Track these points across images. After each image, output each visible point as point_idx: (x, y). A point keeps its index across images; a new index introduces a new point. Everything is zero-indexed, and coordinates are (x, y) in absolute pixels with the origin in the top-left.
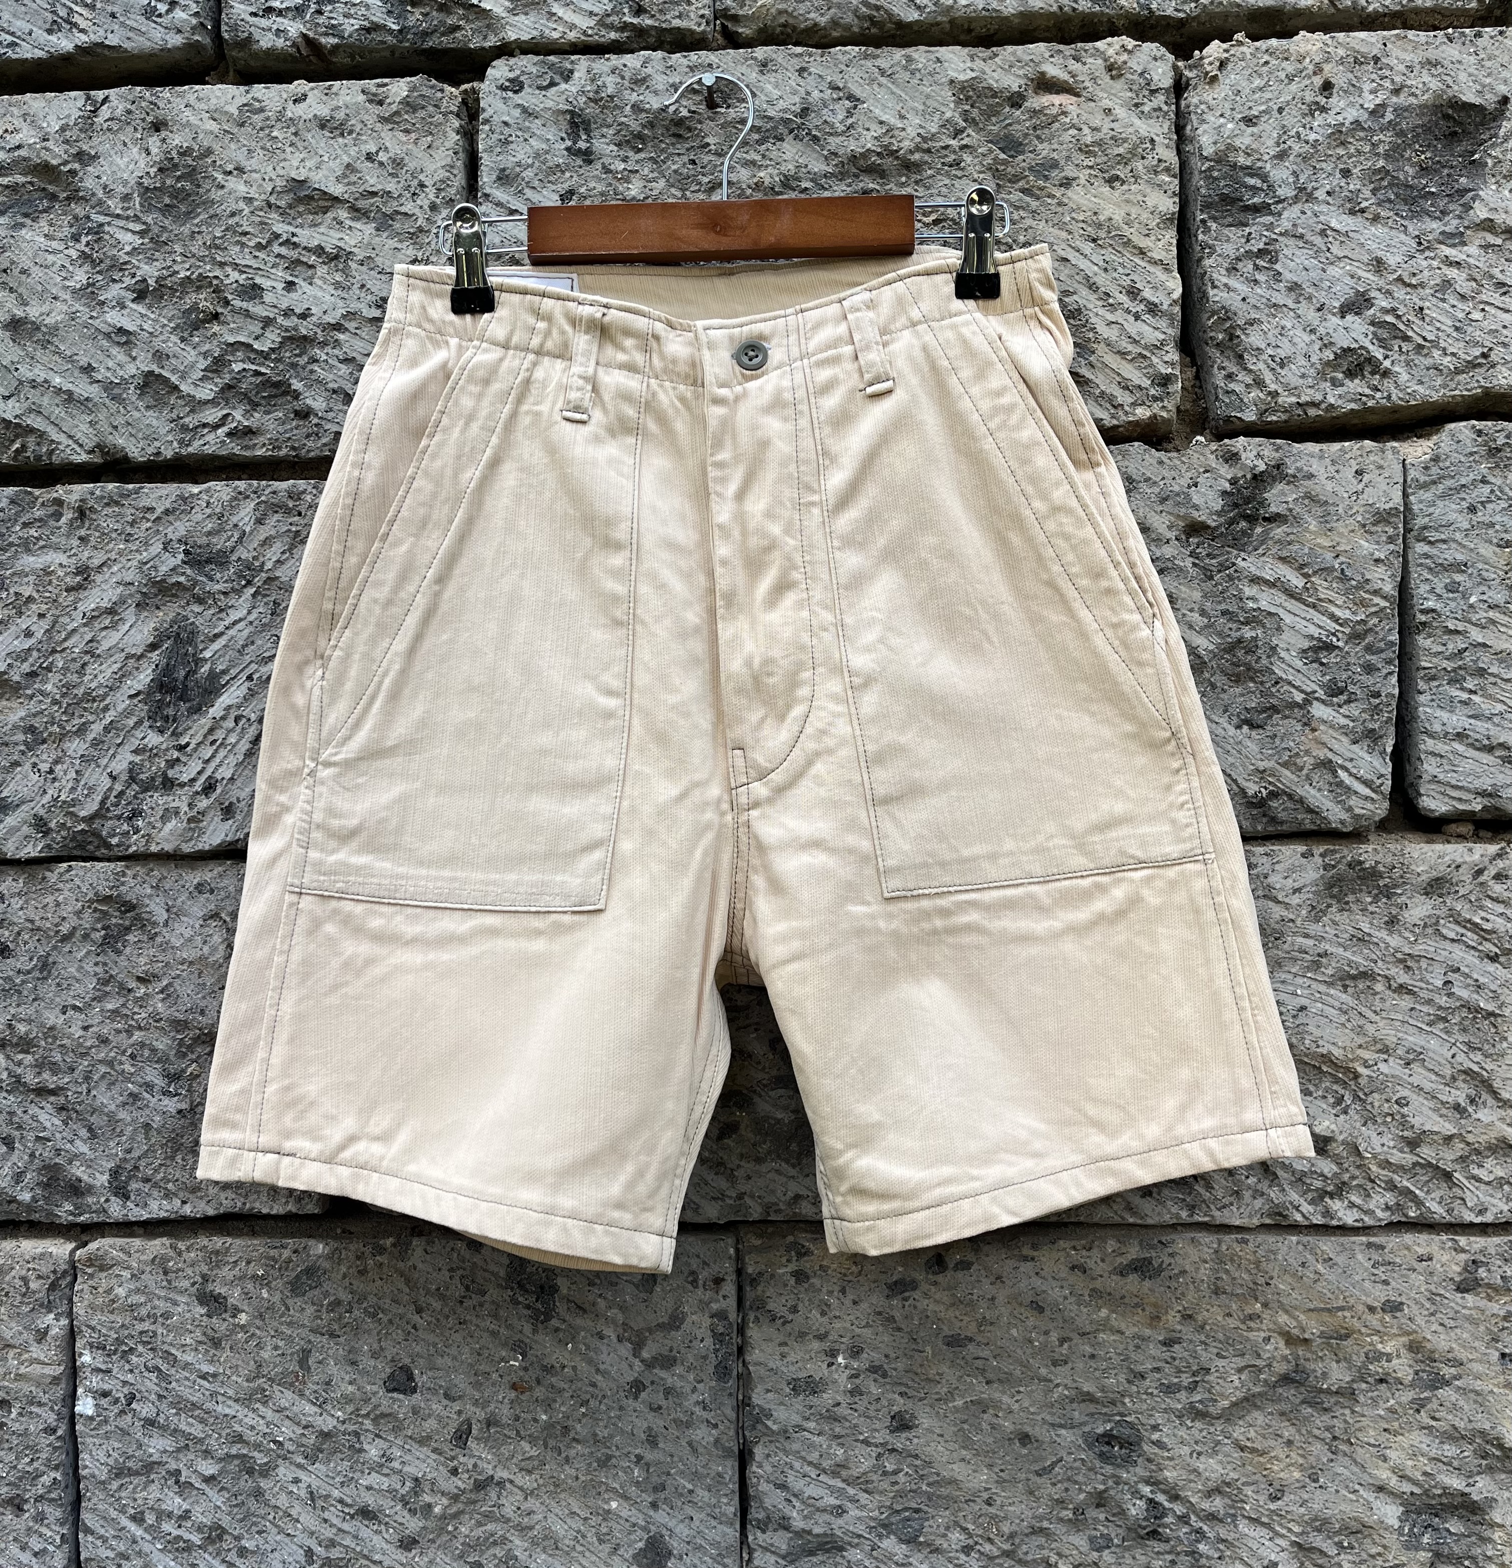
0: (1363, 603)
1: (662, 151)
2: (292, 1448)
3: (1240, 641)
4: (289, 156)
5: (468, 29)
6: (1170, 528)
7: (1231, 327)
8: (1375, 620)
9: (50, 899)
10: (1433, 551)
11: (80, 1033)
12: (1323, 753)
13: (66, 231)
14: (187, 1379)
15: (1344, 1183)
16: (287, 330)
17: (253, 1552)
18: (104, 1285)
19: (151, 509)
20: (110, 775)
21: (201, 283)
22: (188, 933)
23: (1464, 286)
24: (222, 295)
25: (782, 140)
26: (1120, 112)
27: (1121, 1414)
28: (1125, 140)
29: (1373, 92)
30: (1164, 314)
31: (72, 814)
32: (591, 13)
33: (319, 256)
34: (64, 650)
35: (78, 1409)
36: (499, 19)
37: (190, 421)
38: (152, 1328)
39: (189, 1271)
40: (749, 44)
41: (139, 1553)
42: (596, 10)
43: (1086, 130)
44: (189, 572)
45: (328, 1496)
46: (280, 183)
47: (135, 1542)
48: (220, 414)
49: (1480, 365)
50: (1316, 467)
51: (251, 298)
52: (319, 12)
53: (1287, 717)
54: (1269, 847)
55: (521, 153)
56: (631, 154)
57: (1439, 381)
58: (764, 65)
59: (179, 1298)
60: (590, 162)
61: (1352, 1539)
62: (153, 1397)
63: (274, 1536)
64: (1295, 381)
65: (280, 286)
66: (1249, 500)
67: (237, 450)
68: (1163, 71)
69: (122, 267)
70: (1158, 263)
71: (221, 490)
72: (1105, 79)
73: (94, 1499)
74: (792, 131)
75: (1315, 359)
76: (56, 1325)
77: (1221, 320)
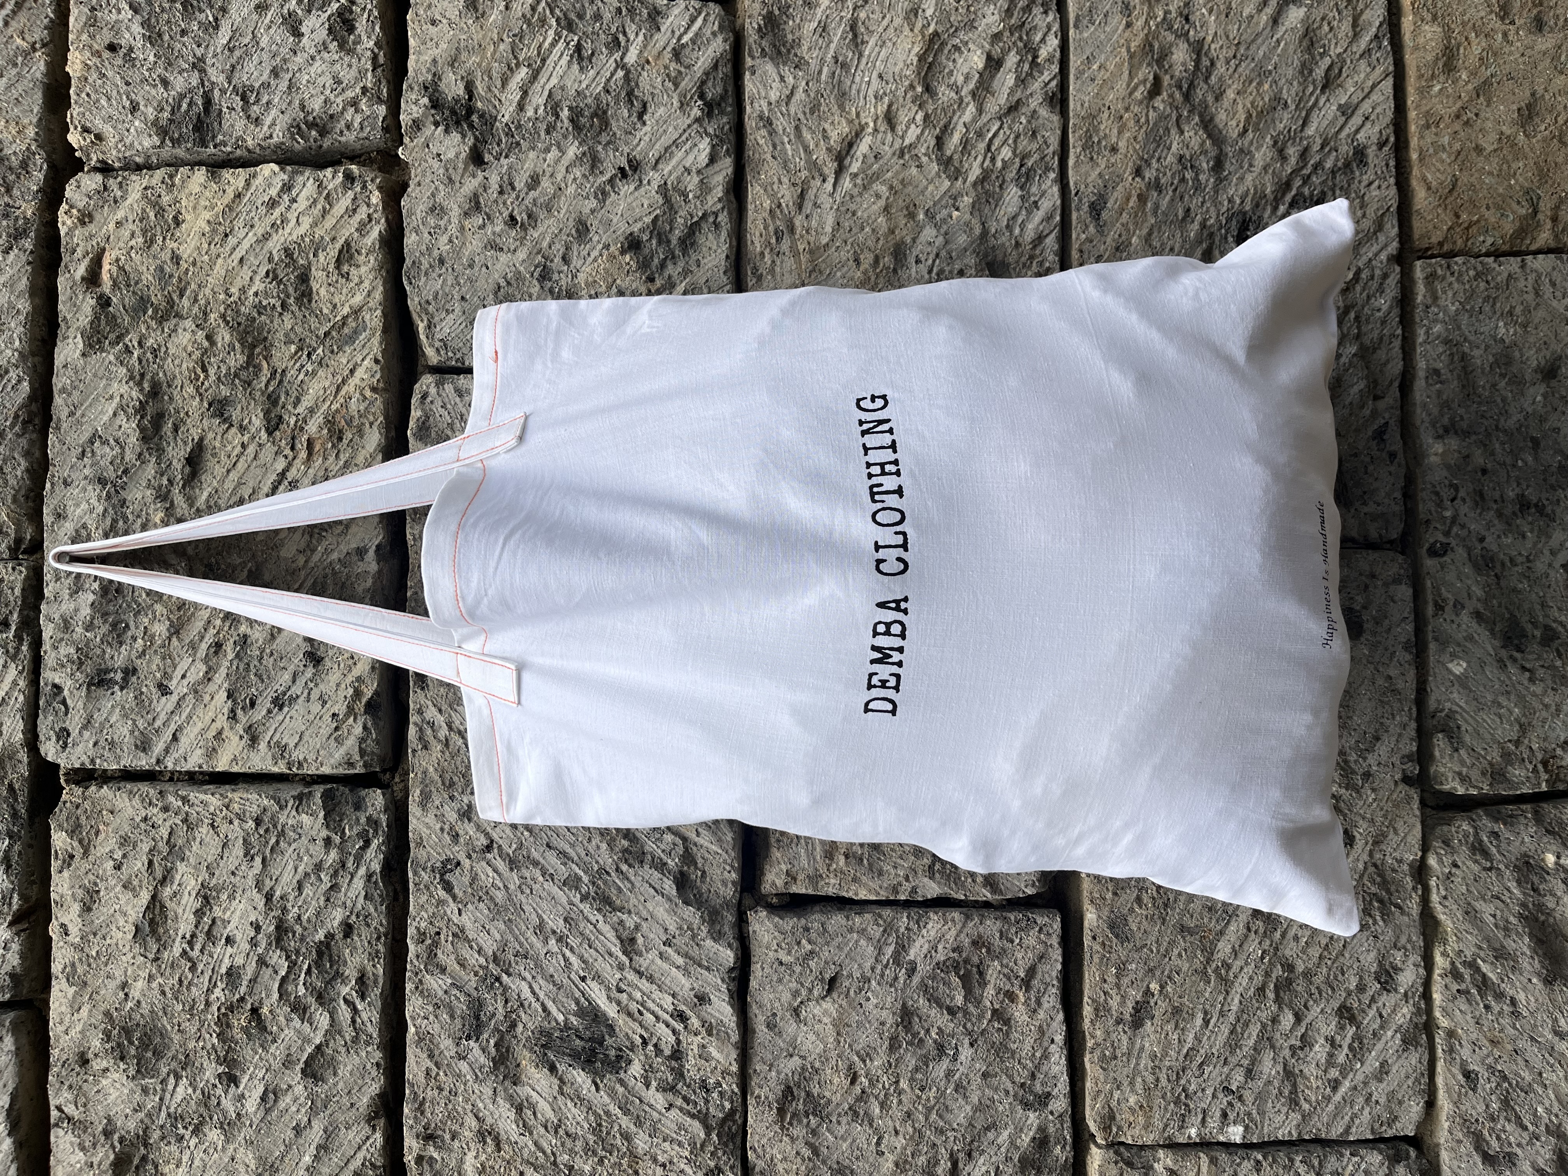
0: (543, 21)
1: (129, 606)
2: (1268, 942)
3: (572, 120)
4: (114, 941)
5: (12, 776)
6: (474, 176)
7: (306, 123)
8: (557, 11)
9: (780, 1167)
11: (901, 1137)
12: (667, 55)
13: (173, 1148)
14: (1209, 1038)
15: (1025, 46)
16: (270, 944)
17: (1361, 978)
18: (1127, 1116)
19: (428, 1071)
20: (668, 1109)
21: (223, 1022)
22: (812, 1037)
24: (235, 1004)
25: (125, 501)
26: (120, 215)
27: (1221, 228)
29: (119, 11)
30: (291, 178)
31: (703, 1145)
33: (204, 913)
34: (553, 1154)
35: (1238, 1140)
37: (349, 1033)
38: (1164, 1071)
39: (1114, 1036)
40: (40, 529)
41: (1365, 1084)
43: (133, 243)
44: (486, 1036)
46: (137, 949)
47: (1355, 1088)
48: (343, 1006)
50: (427, 58)
51: (239, 977)
53: (637, 85)
54: (747, 101)
55: (123, 731)
56: (130, 634)
58: (59, 516)
59: (1138, 1046)
60: (135, 671)
61: (1317, 45)
62: (1226, 1070)
64: (354, 72)
65: (229, 950)
66: (453, 112)
67: (378, 991)
68: (89, 182)
69: (206, 1096)
70: (248, 183)
71: (414, 1006)
72: (92, 228)
73: (1319, 1126)
74: (117, 492)
75: (336, 57)
76: (1164, 1161)
77: (300, 132)
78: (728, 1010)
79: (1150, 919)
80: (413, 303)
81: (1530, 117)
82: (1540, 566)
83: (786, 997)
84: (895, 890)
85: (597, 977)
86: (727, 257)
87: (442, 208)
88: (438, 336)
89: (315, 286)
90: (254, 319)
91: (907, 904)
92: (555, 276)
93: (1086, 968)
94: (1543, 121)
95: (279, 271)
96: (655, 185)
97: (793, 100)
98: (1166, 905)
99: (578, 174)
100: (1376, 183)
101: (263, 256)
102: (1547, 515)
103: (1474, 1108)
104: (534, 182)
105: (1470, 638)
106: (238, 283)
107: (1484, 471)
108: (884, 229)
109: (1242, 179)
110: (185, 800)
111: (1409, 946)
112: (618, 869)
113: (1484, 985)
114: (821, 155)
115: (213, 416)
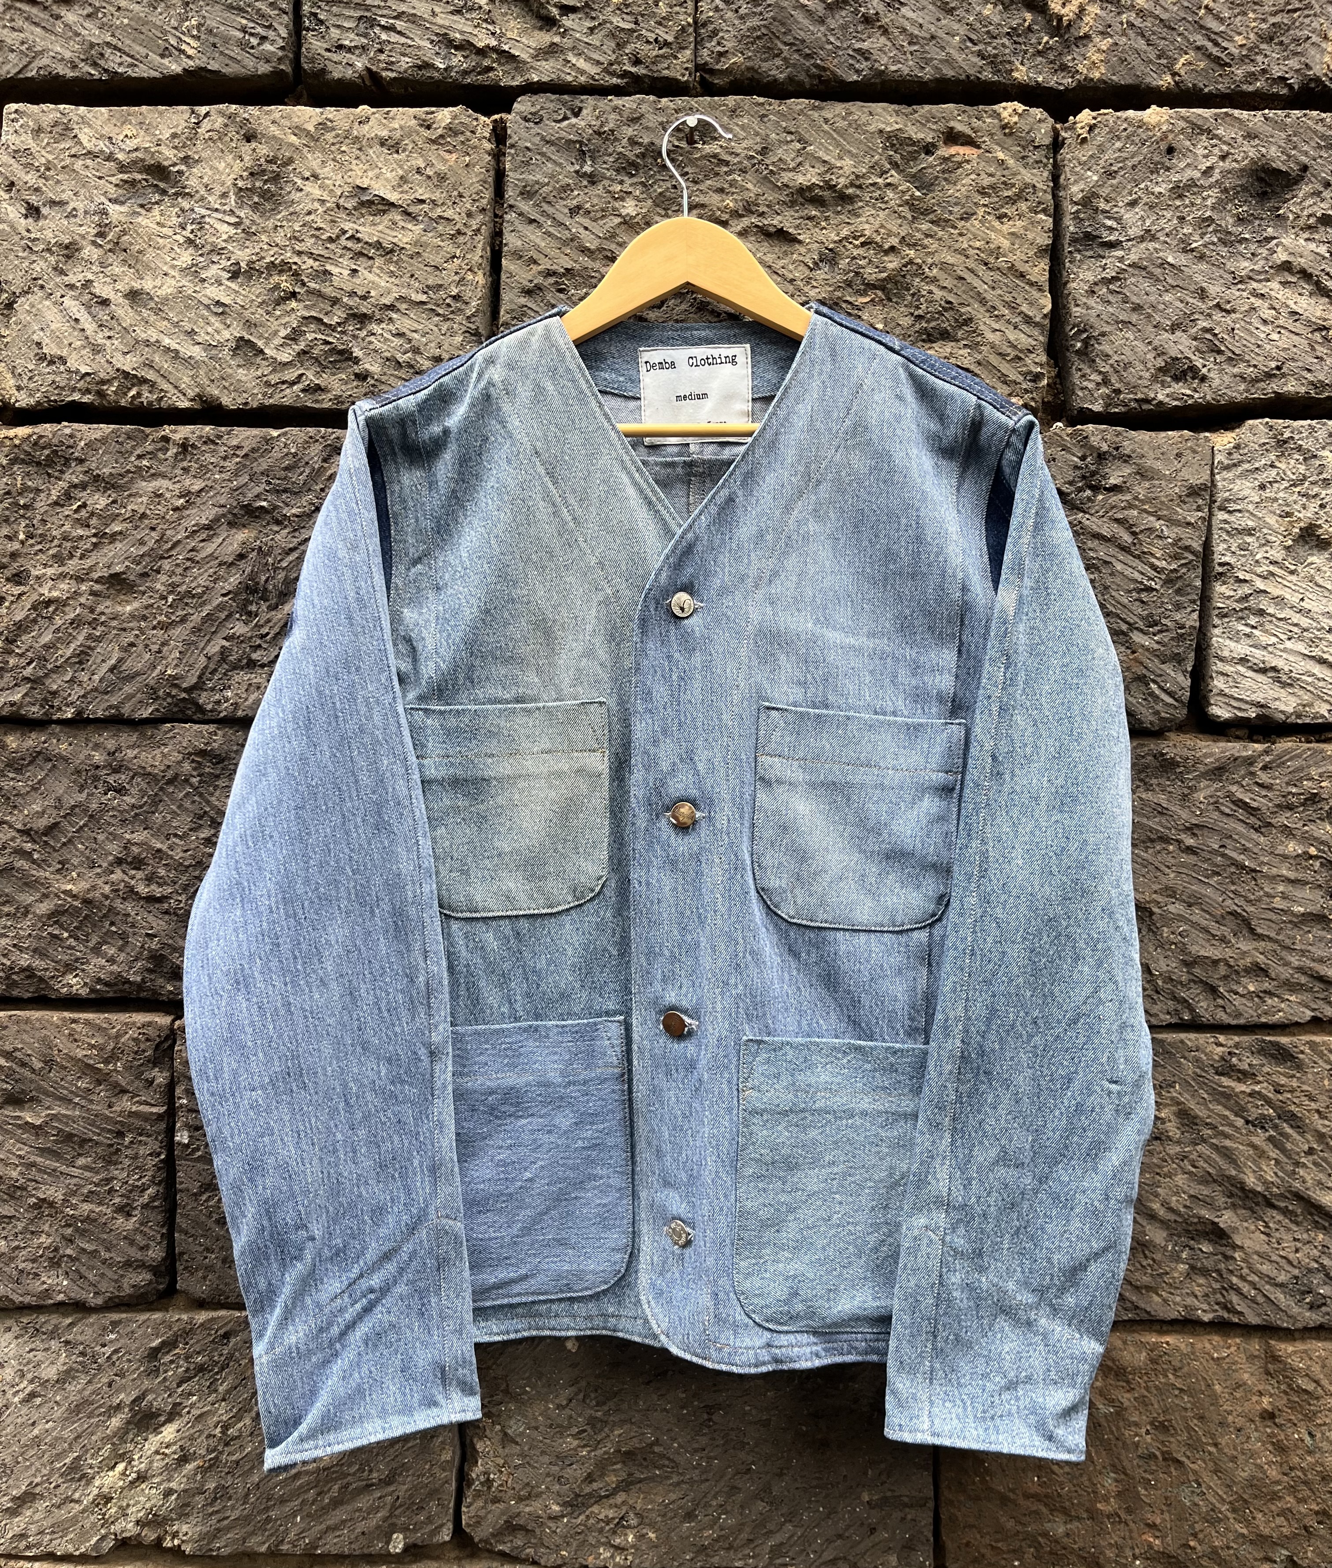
0: (1176, 557)
1: (651, 177)
4: (354, 167)
5: (500, 70)
7: (1088, 338)
8: (1184, 570)
9: (157, 751)
10: (1232, 518)
11: (182, 854)
12: (1139, 670)
13: (175, 220)
16: (350, 308)
19: (240, 447)
20: (206, 656)
21: (283, 267)
23: (1268, 314)
24: (299, 278)
25: (746, 172)
26: (1011, 162)
28: (1013, 185)
29: (1206, 156)
30: (1037, 324)
31: (176, 685)
32: (598, 63)
33: (378, 250)
34: (170, 556)
35: (177, 1139)
36: (525, 63)
37: (274, 379)
40: (723, 92)
42: (601, 59)
43: (983, 176)
44: (270, 498)
46: (347, 189)
48: (296, 375)
49: (1275, 375)
50: (1146, 449)
51: (324, 282)
52: (381, 51)
55: (539, 174)
56: (626, 178)
57: (1243, 387)
58: (734, 111)
60: (593, 183)
64: (1134, 382)
65: (346, 272)
66: (1093, 474)
67: (309, 403)
68: (1044, 132)
69: (219, 252)
70: (1031, 284)
71: (296, 434)
72: (999, 136)
73: (187, 1207)
74: (754, 165)
75: (1149, 365)
76: (160, 1077)
77: (1080, 332)
82: (657, 1420)
90: (908, 290)
95: (951, 313)
101: (967, 299)
102: (701, 1429)
103: (198, 1341)
106: (941, 276)
110: (477, 232)
115: (821, 254)
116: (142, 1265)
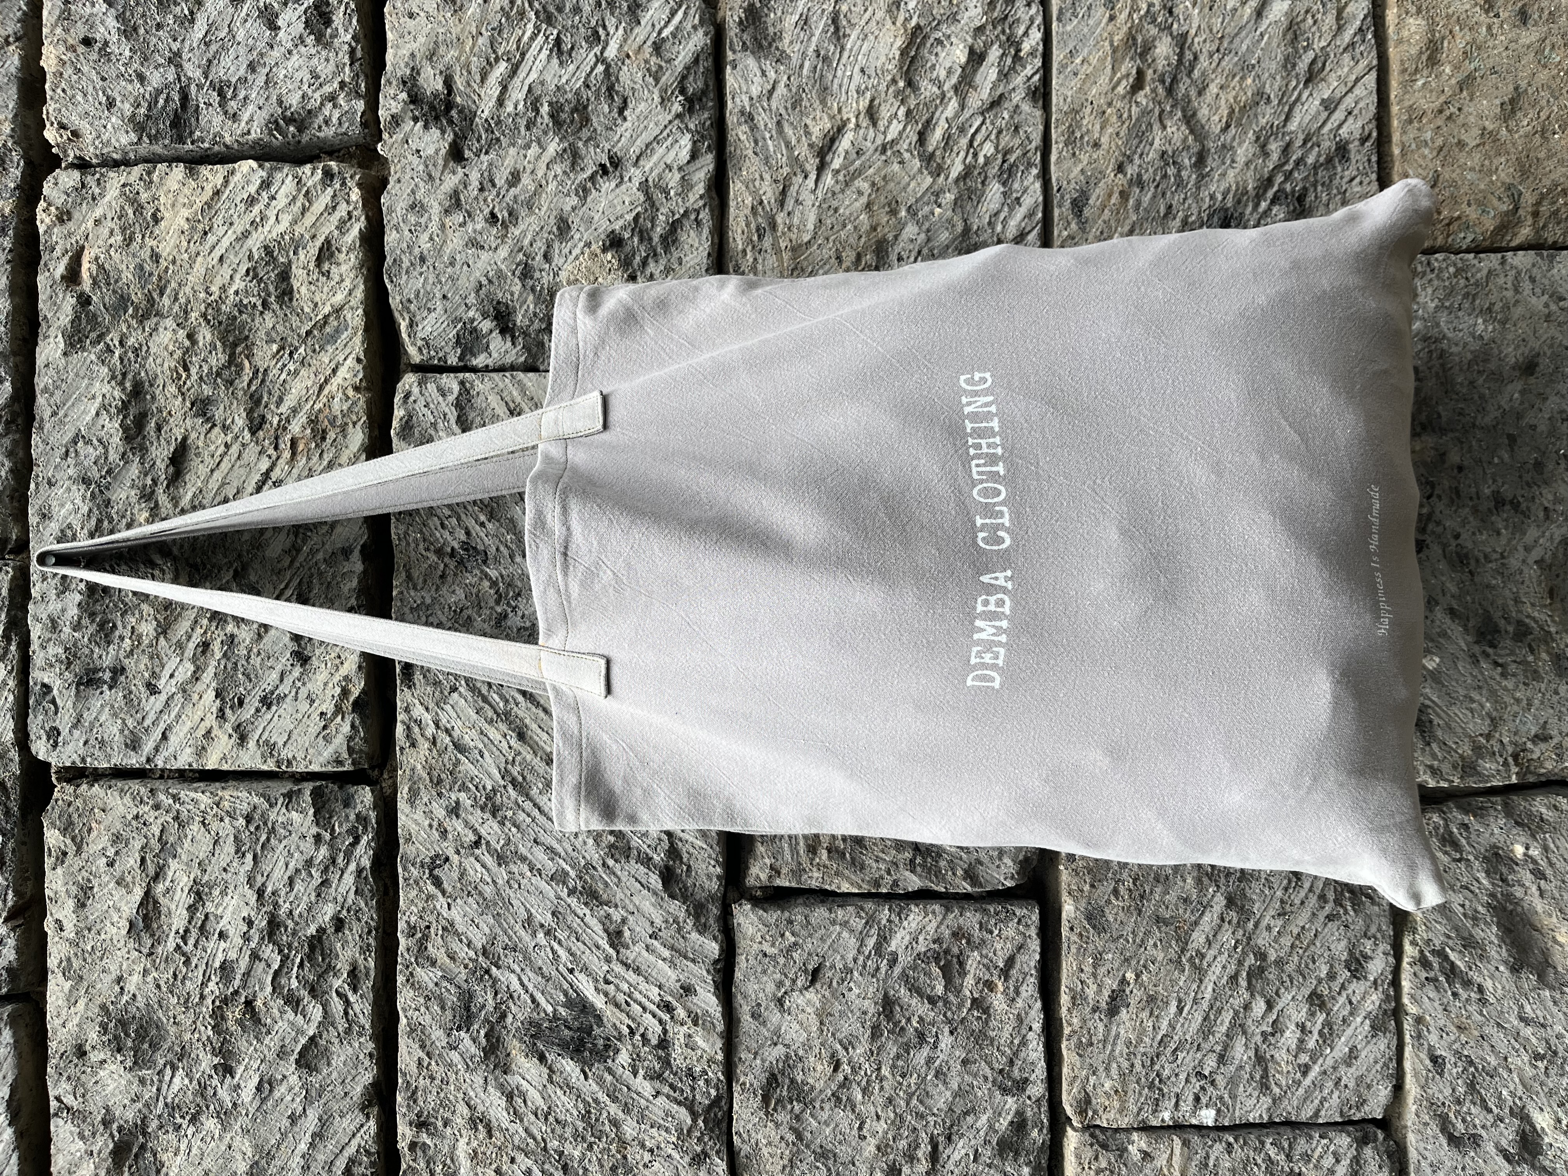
0: (522, 14)
1: (116, 606)
2: (1241, 932)
3: (552, 116)
4: (109, 936)
6: (454, 173)
7: (284, 118)
9: (765, 1151)
11: (882, 1122)
12: (648, 49)
13: (171, 1136)
14: (1183, 1025)
15: (1008, 39)
16: (263, 939)
17: (1332, 966)
18: (1103, 1100)
19: (420, 1062)
20: (655, 1097)
21: (218, 1015)
22: (795, 1026)
24: (230, 997)
25: (109, 500)
26: (98, 212)
30: (270, 175)
31: (689, 1131)
33: (197, 909)
34: (544, 1140)
35: (1211, 1124)
37: (342, 1025)
38: (1139, 1057)
39: (1090, 1024)
40: (25, 529)
41: (1335, 1068)
43: (112, 241)
44: (476, 1027)
45: (1282, 901)
46: (131, 944)
47: (1325, 1073)
48: (336, 999)
50: (405, 52)
51: (233, 971)
53: (617, 79)
54: (729, 97)
55: (112, 730)
56: (117, 633)
58: (44, 516)
59: (1113, 1033)
60: (123, 669)
61: (1301, 38)
62: (1199, 1055)
63: (1317, 949)
64: (331, 67)
65: (223, 945)
66: (432, 107)
67: (370, 984)
68: (67, 178)
70: (226, 181)
71: (405, 998)
72: (70, 226)
73: (1289, 1109)
74: (101, 492)
75: (313, 51)
76: (1138, 1143)
77: (278, 128)
78: (714, 1000)
79: (1127, 910)
80: (395, 301)
81: (1513, 111)
82: (1514, 563)
83: (770, 987)
84: (877, 883)
85: (585, 969)
86: (709, 254)
87: (422, 206)
88: (419, 335)
89: (296, 285)
90: (235, 318)
91: (889, 897)
92: (537, 275)
93: (1063, 958)
94: (1525, 116)
95: (259, 270)
96: (636, 182)
97: (775, 95)
98: (1142, 897)
99: (559, 171)
100: (1358, 180)
101: (243, 253)
102: (1523, 513)
103: (1441, 1092)
104: (515, 178)
105: (1444, 634)
106: (218, 282)
107: (1460, 469)
108: (866, 227)
109: (1223, 175)
110: (176, 798)
111: (1379, 935)
112: (604, 864)
113: (1452, 973)
114: (803, 151)
115: (196, 416)
116: (1356, 1160)
